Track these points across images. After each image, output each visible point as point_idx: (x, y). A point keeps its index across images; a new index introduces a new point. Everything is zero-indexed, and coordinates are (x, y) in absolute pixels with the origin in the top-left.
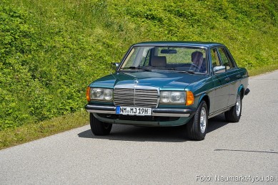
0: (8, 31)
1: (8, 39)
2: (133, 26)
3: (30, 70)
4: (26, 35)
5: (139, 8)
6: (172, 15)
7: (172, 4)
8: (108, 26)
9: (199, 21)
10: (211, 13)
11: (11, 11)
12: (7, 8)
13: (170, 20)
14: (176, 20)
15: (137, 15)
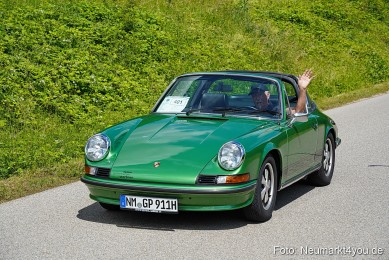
0: (144, 38)
1: (145, 47)
2: (277, 30)
3: (166, 79)
4: (162, 42)
5: (283, 11)
6: (320, 18)
7: (320, 5)
8: (248, 31)
9: (350, 23)
10: (364, 14)
11: (147, 16)
12: (144, 14)
13: (317, 23)
14: (324, 23)
15: (281, 18)
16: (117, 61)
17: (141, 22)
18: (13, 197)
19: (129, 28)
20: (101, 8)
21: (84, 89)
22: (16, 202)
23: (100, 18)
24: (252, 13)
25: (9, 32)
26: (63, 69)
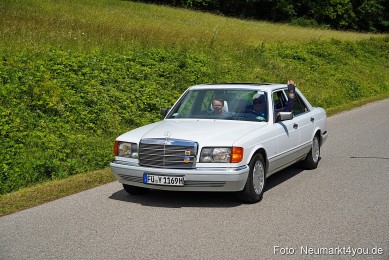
0: (193, 72)
4: (205, 75)
5: (288, 52)
6: (314, 56)
7: (314, 47)
8: (264, 66)
9: (334, 59)
10: (343, 54)
11: (194, 58)
12: (192, 56)
13: (311, 59)
14: (316, 59)
15: (287, 56)
16: (174, 88)
17: (190, 61)
18: (107, 182)
19: (182, 66)
20: (163, 53)
21: (152, 108)
22: (109, 185)
23: (162, 60)
24: (266, 54)
25: (104, 70)
26: (138, 95)
